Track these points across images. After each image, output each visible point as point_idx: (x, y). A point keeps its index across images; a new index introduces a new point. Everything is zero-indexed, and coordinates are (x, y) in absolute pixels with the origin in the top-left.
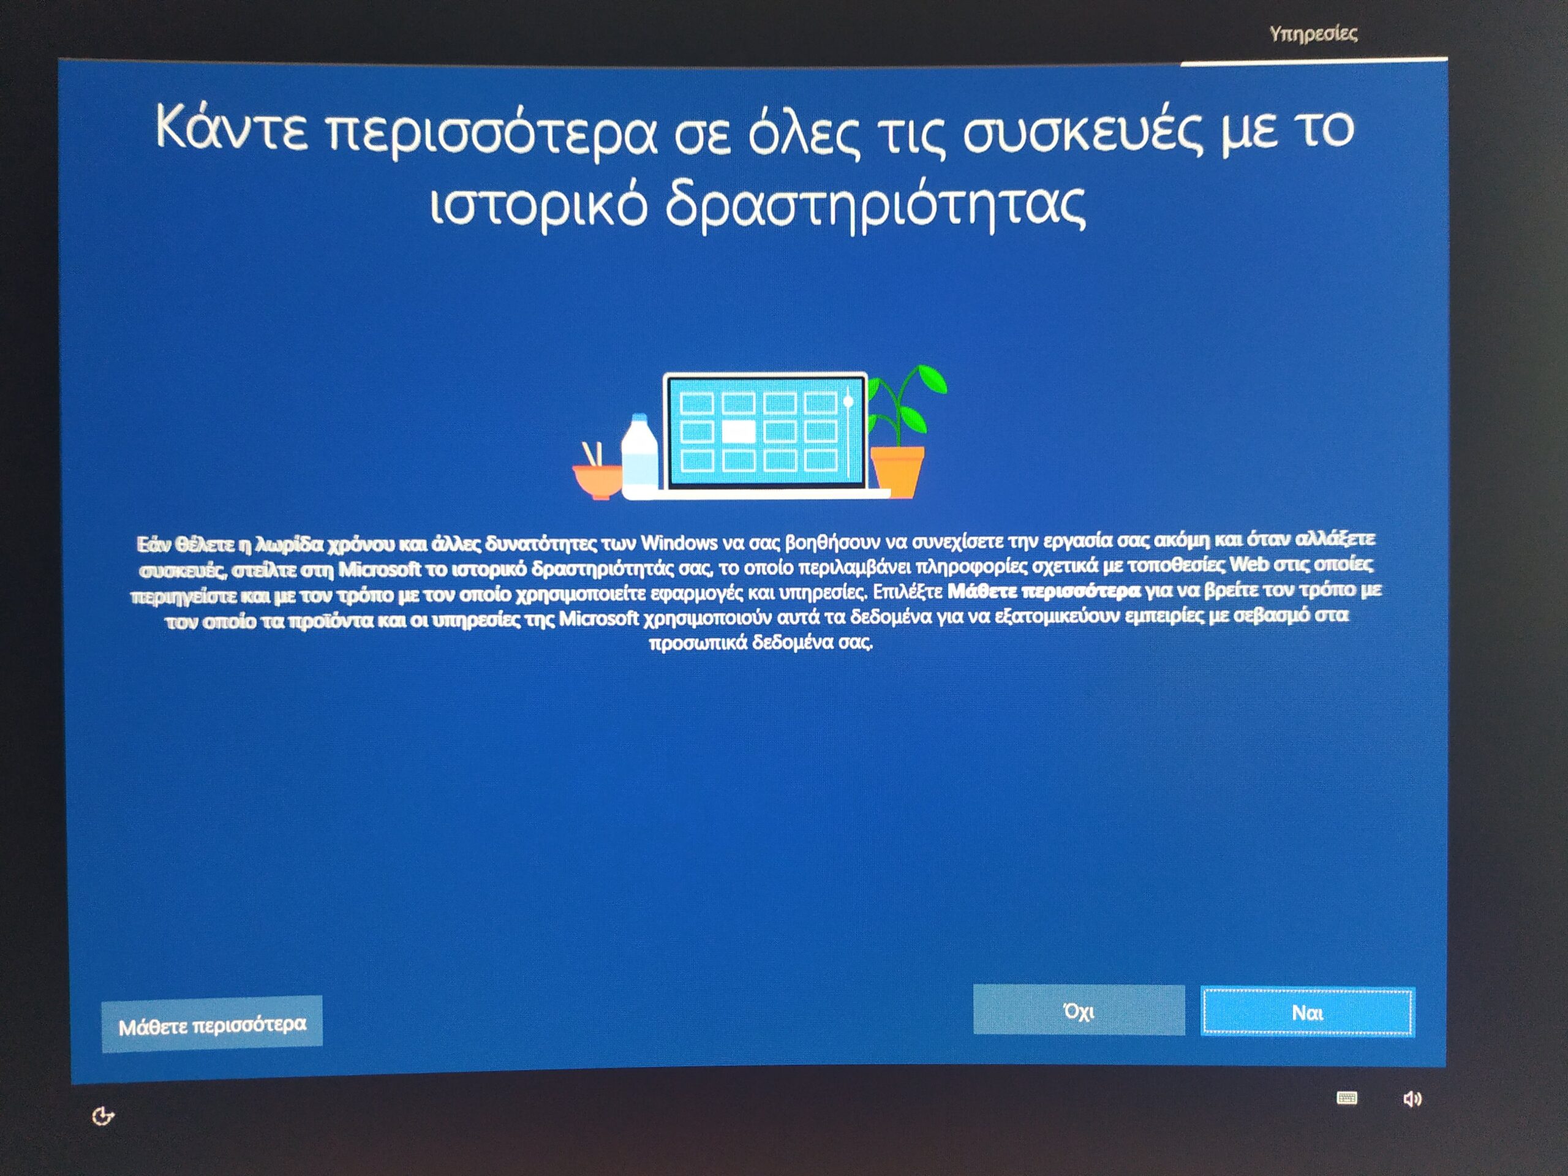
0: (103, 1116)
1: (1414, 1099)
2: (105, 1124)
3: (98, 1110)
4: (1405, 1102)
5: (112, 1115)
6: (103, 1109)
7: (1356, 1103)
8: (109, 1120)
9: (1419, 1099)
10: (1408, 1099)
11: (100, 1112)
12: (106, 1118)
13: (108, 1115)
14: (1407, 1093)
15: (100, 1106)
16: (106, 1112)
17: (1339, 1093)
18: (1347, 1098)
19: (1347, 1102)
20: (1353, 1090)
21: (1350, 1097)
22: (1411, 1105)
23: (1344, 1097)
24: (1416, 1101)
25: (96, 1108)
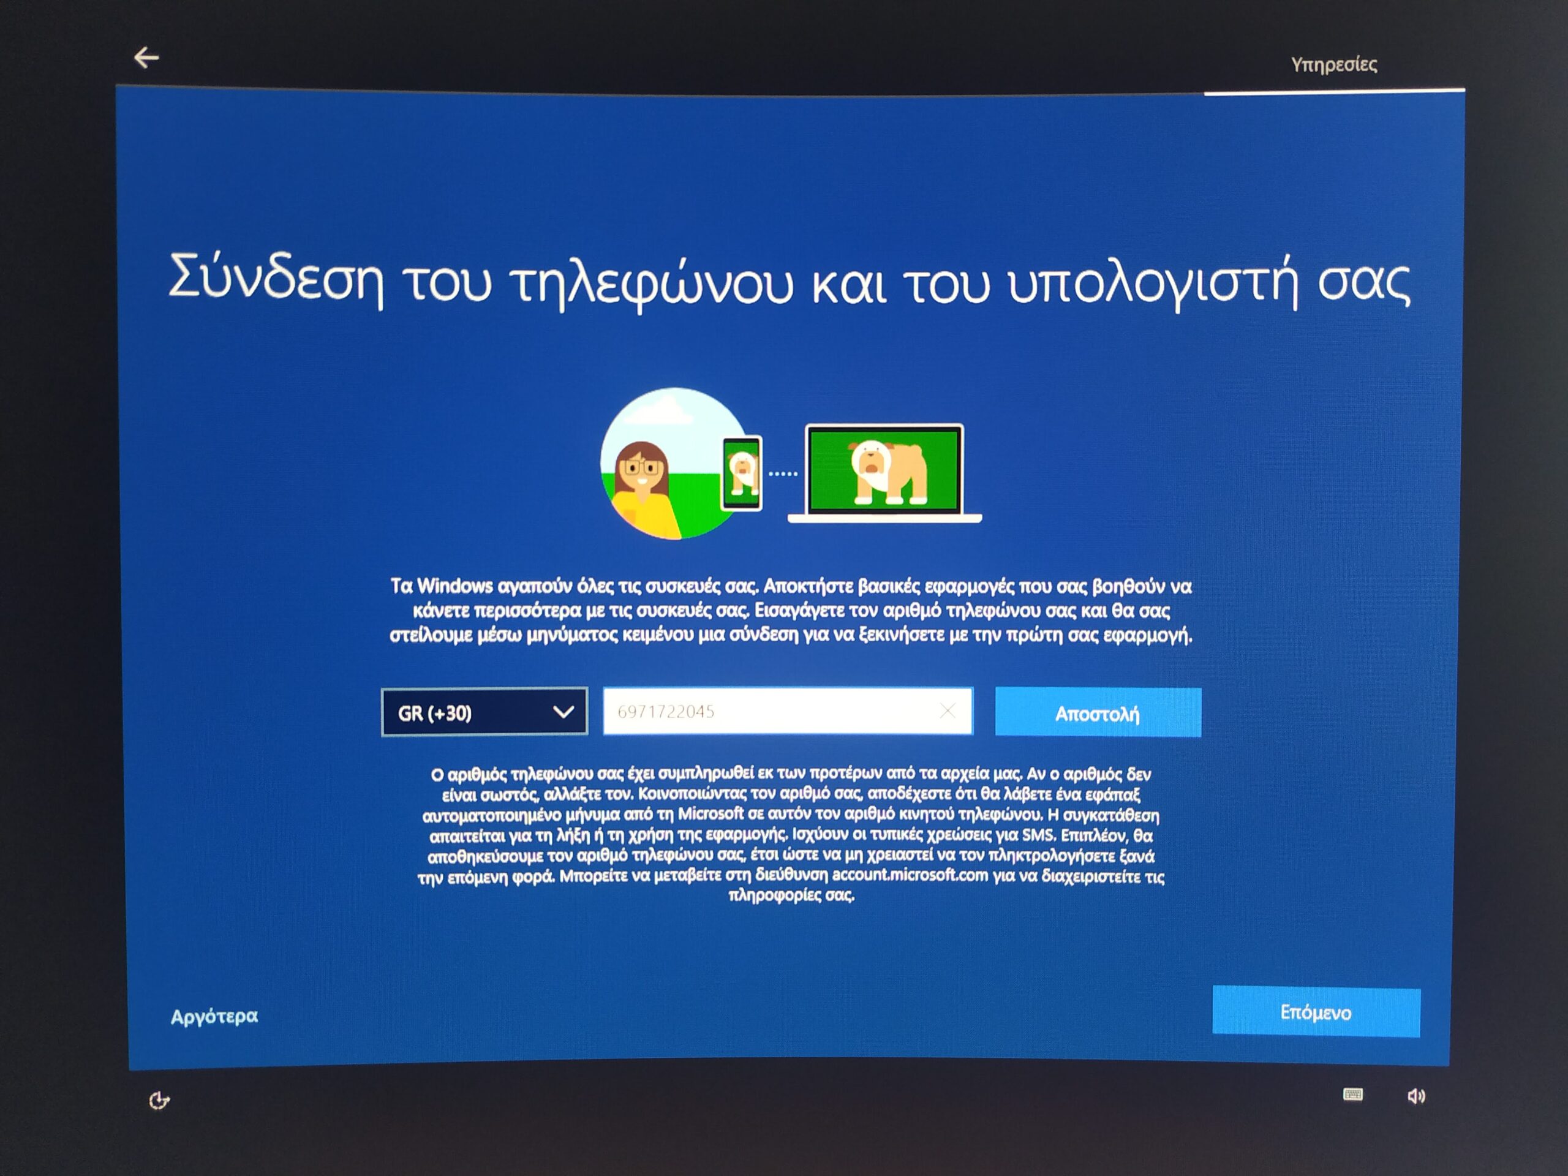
0: (159, 1101)
1: (1418, 1096)
2: (161, 1107)
3: (155, 1094)
4: (1410, 1098)
5: (168, 1099)
6: (159, 1093)
7: (1361, 1099)
8: (165, 1104)
9: (1423, 1096)
10: (1413, 1096)
11: (157, 1097)
12: (162, 1103)
13: (164, 1099)
14: (1411, 1090)
15: (157, 1091)
16: (162, 1097)
17: (1345, 1090)
18: (1353, 1094)
19: (1353, 1098)
20: (1359, 1087)
21: (1356, 1094)
22: (1415, 1101)
23: (1351, 1094)
24: (1420, 1098)
25: (152, 1093)
